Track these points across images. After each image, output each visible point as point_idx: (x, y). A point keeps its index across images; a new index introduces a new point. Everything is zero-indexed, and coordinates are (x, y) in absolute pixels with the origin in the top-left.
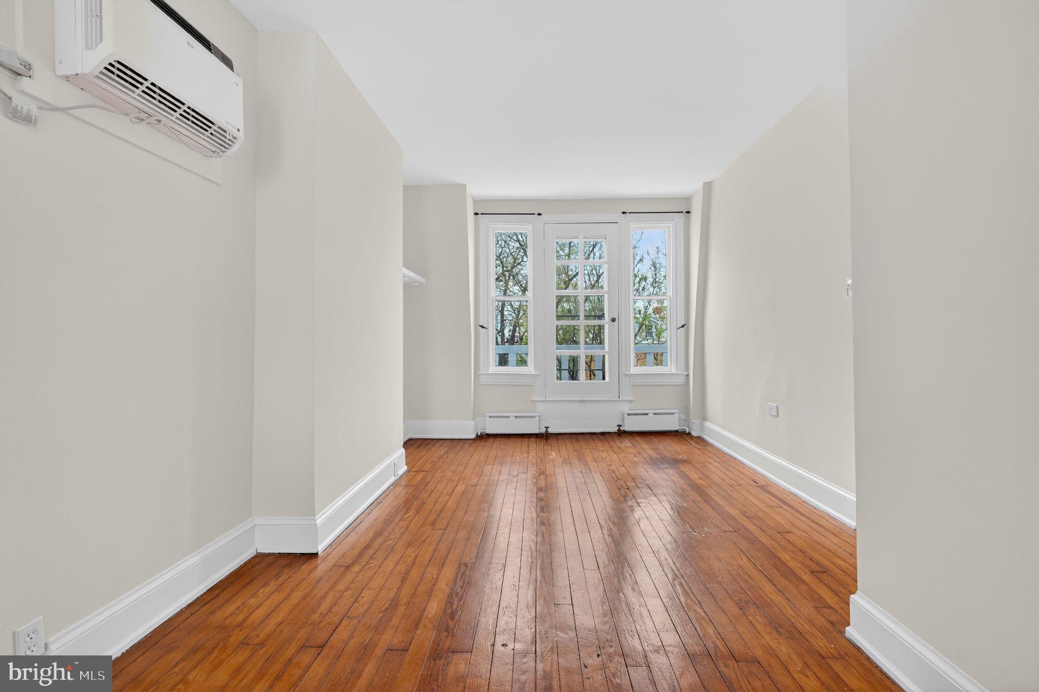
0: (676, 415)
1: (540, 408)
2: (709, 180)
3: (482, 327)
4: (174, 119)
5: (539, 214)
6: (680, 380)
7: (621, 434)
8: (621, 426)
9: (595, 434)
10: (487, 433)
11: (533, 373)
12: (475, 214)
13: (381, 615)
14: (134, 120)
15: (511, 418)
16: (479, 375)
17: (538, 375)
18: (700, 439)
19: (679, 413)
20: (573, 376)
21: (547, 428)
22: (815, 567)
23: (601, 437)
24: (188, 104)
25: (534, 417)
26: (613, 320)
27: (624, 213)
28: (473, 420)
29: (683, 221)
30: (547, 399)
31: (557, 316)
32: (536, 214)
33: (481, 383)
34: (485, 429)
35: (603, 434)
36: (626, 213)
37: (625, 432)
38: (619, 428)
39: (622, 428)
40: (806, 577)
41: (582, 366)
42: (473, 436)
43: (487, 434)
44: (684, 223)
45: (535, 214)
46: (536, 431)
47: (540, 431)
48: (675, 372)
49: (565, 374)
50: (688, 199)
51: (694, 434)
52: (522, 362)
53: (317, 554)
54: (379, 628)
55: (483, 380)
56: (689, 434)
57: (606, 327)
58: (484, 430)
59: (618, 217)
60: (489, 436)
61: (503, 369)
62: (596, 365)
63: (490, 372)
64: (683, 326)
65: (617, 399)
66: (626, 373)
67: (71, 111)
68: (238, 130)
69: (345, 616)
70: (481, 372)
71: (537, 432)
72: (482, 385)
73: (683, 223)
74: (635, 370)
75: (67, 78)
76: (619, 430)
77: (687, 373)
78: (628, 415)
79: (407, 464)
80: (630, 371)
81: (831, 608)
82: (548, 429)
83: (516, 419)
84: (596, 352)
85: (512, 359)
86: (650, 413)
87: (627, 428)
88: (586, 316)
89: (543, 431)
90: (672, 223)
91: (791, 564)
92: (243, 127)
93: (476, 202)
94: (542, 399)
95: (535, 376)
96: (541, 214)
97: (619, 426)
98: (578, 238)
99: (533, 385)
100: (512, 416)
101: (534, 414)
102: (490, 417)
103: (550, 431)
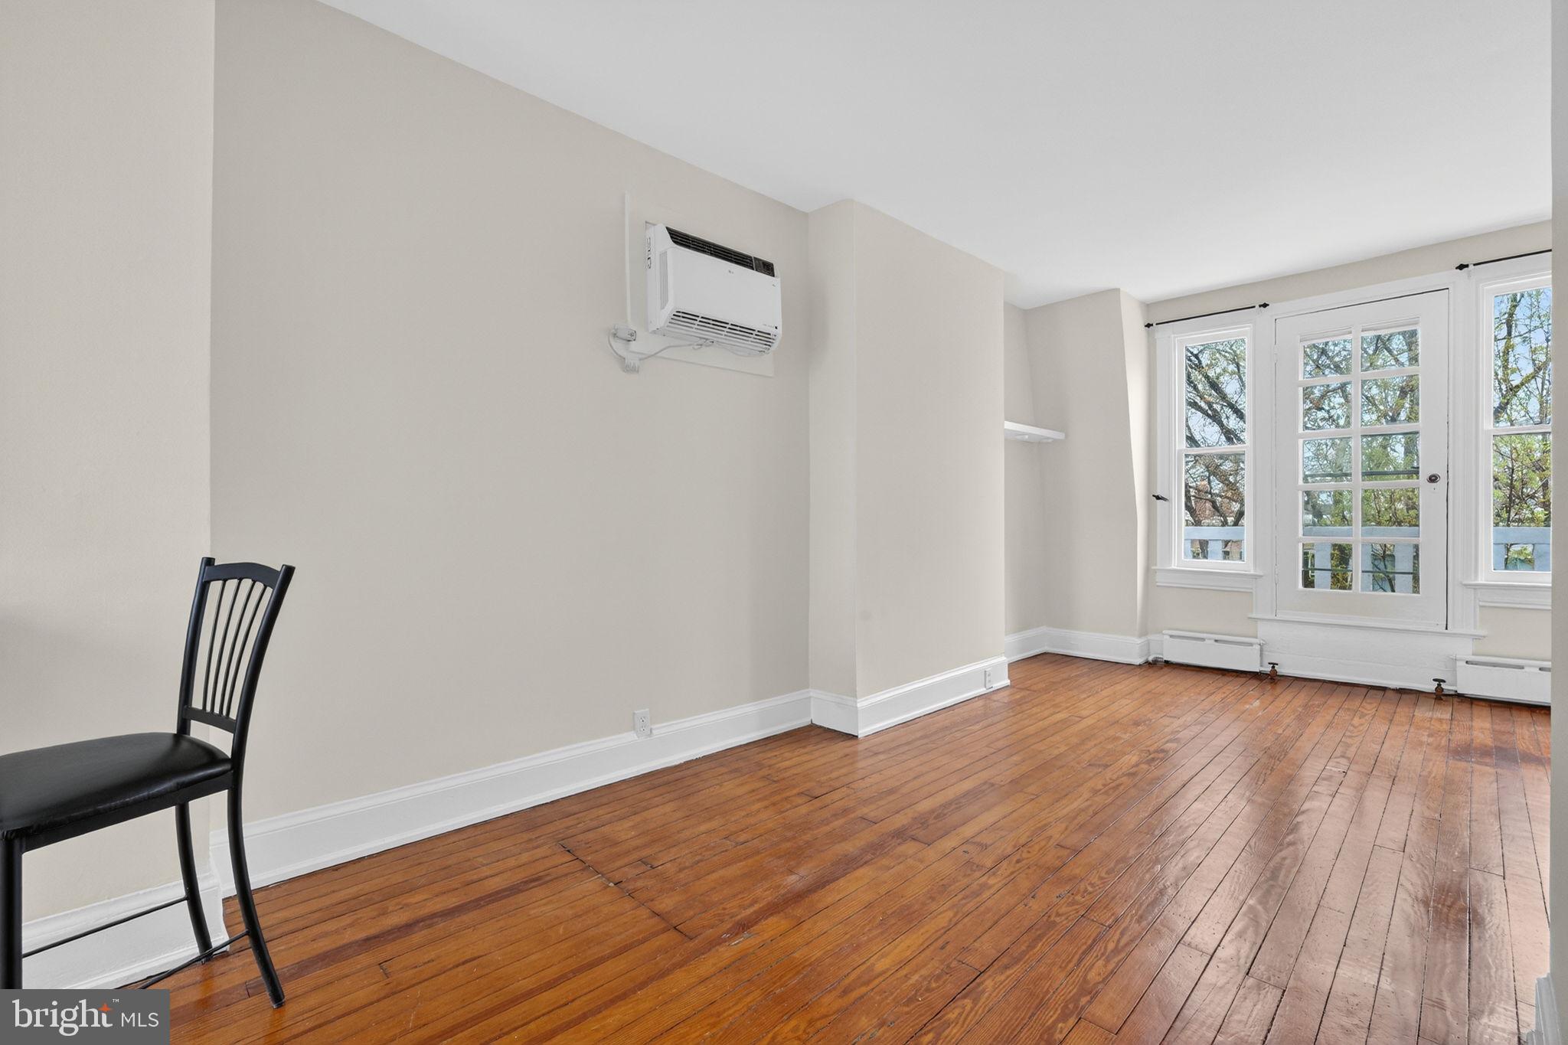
1: (1263, 631)
3: (1158, 498)
4: (723, 337)
5: (1265, 305)
7: (1443, 695)
8: (1444, 681)
10: (1165, 659)
11: (1252, 572)
12: (1146, 326)
13: (876, 794)
14: (696, 347)
15: (1207, 641)
16: (1154, 570)
17: (1262, 575)
20: (1340, 581)
21: (1274, 665)
24: (730, 323)
25: (1251, 644)
27: (1461, 267)
28: (1141, 636)
30: (1279, 616)
31: (1305, 474)
32: (1257, 307)
33: (1158, 584)
34: (1162, 655)
35: (1401, 691)
36: (1467, 266)
38: (1439, 685)
39: (1445, 686)
41: (1359, 563)
42: (1139, 660)
43: (1167, 662)
45: (1254, 307)
46: (1256, 668)
47: (1262, 669)
49: (1322, 578)
52: (1229, 550)
53: (857, 737)
54: (866, 802)
55: (1160, 579)
57: (1421, 492)
58: (1160, 654)
59: (1449, 277)
60: (1168, 665)
61: (1201, 564)
63: (1173, 567)
65: (1441, 629)
66: (1466, 582)
67: (658, 355)
68: (776, 328)
69: (847, 785)
70: (1157, 566)
71: (1257, 670)
72: (1158, 586)
75: (654, 332)
76: (1439, 689)
78: (1464, 661)
79: (1009, 678)
80: (1474, 577)
82: (1278, 667)
83: (1216, 644)
84: (1396, 539)
85: (1215, 548)
86: (1530, 666)
88: (1364, 474)
89: (1268, 669)
92: (781, 323)
93: (1148, 306)
94: (1270, 615)
95: (1256, 577)
96: (1268, 305)
97: (1440, 681)
98: (1350, 333)
99: (1251, 593)
100: (1210, 639)
101: (1252, 640)
102: (1172, 636)
103: (1280, 671)
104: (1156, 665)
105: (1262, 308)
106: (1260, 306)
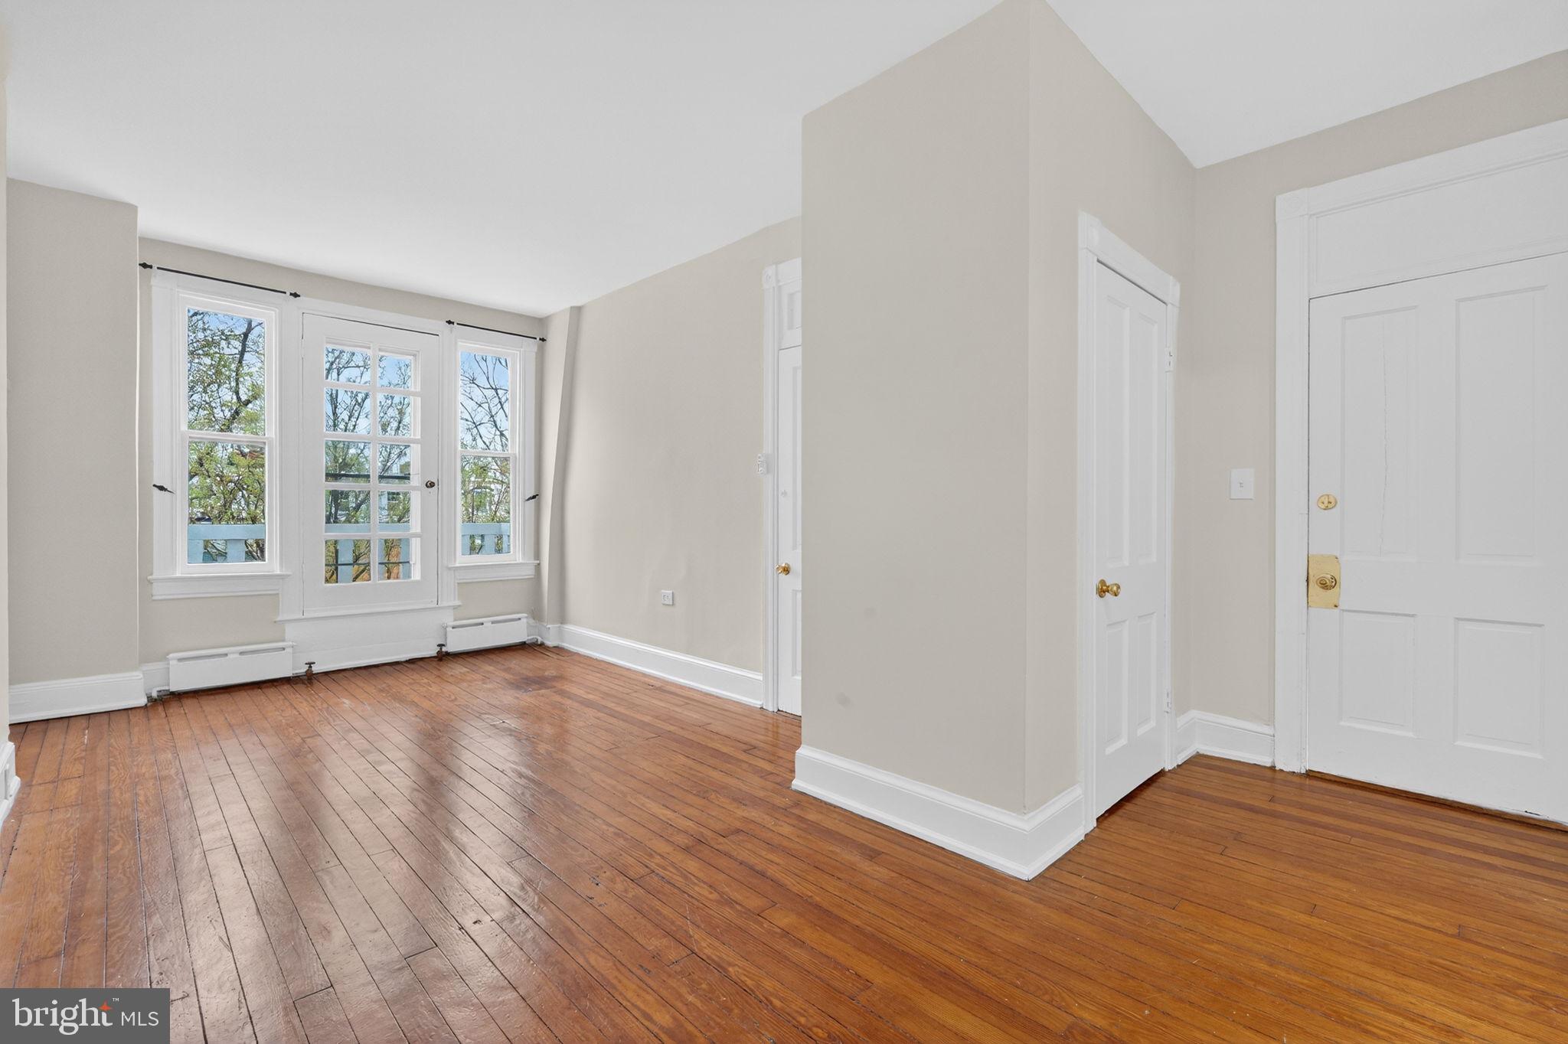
0: (522, 620)
1: (294, 631)
2: (579, 304)
3: (161, 488)
5: (296, 295)
6: (529, 572)
7: (444, 657)
8: (444, 645)
9: (396, 664)
10: (171, 690)
11: (278, 572)
12: (143, 267)
15: (230, 656)
16: (150, 583)
17: (288, 575)
18: (558, 650)
19: (527, 617)
21: (310, 664)
22: (745, 747)
25: (283, 648)
26: (428, 484)
27: (449, 322)
28: (140, 668)
29: (536, 350)
30: (306, 615)
31: (327, 475)
32: (288, 294)
33: (154, 598)
34: (169, 684)
35: (412, 661)
36: (453, 323)
37: (448, 654)
38: (441, 648)
39: (444, 649)
40: (743, 756)
41: (375, 556)
42: (143, 701)
44: (536, 353)
46: (286, 672)
47: (296, 671)
48: (521, 561)
50: (542, 322)
51: (549, 643)
52: (256, 551)
55: (159, 592)
56: (542, 645)
57: (415, 494)
58: (165, 686)
59: (440, 326)
60: (178, 696)
63: (178, 575)
64: (534, 497)
65: (435, 605)
66: (450, 566)
70: (157, 575)
71: (290, 675)
72: (155, 600)
73: (534, 354)
74: (463, 560)
76: (440, 651)
77: (538, 562)
78: (451, 628)
80: (455, 561)
81: (772, 773)
82: (314, 666)
83: (242, 656)
84: (396, 533)
86: (486, 622)
87: (451, 648)
89: (302, 670)
90: (520, 351)
91: (724, 749)
93: (147, 242)
94: (298, 616)
95: (281, 577)
96: (299, 296)
97: (441, 646)
98: (369, 348)
99: (278, 594)
100: (233, 653)
101: (281, 645)
102: (180, 660)
103: (316, 669)
104: (167, 700)
105: (292, 297)
106: (291, 294)
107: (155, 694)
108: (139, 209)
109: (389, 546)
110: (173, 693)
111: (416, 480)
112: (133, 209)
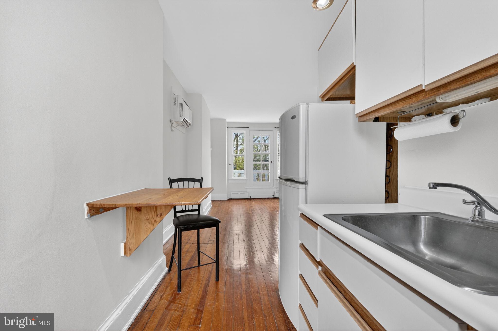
1: (248, 190)
3: (230, 164)
5: (248, 128)
7: (274, 198)
9: (266, 198)
11: (246, 179)
12: (227, 127)
17: (247, 180)
23: (267, 199)
26: (272, 162)
28: (227, 194)
31: (254, 161)
36: (276, 128)
41: (262, 177)
42: (227, 199)
55: (230, 181)
57: (269, 164)
59: (274, 129)
62: (266, 177)
63: (232, 179)
65: (272, 187)
66: (276, 179)
70: (229, 179)
71: (247, 198)
72: (229, 183)
78: (276, 192)
82: (251, 197)
84: (266, 172)
87: (276, 196)
89: (249, 197)
93: (228, 123)
94: (249, 187)
97: (273, 196)
99: (246, 183)
101: (246, 192)
102: (232, 193)
103: (252, 197)
104: (230, 200)
107: (229, 198)
108: (226, 119)
109: (264, 175)
110: (231, 199)
111: (270, 162)
112: (225, 119)
